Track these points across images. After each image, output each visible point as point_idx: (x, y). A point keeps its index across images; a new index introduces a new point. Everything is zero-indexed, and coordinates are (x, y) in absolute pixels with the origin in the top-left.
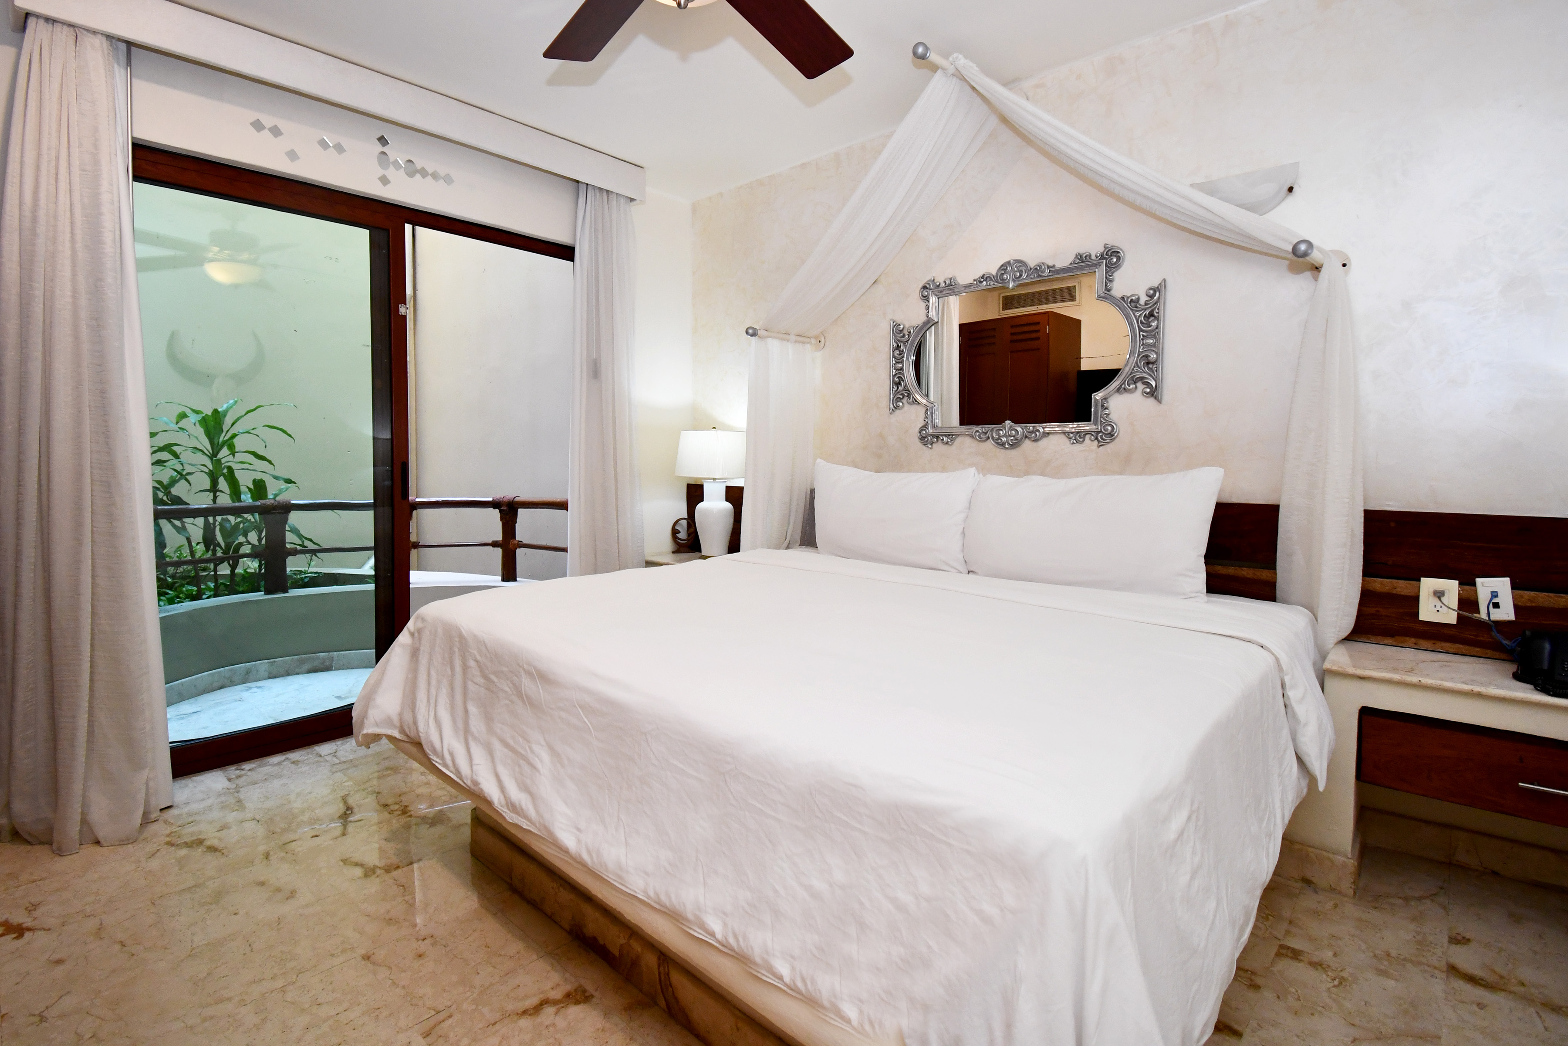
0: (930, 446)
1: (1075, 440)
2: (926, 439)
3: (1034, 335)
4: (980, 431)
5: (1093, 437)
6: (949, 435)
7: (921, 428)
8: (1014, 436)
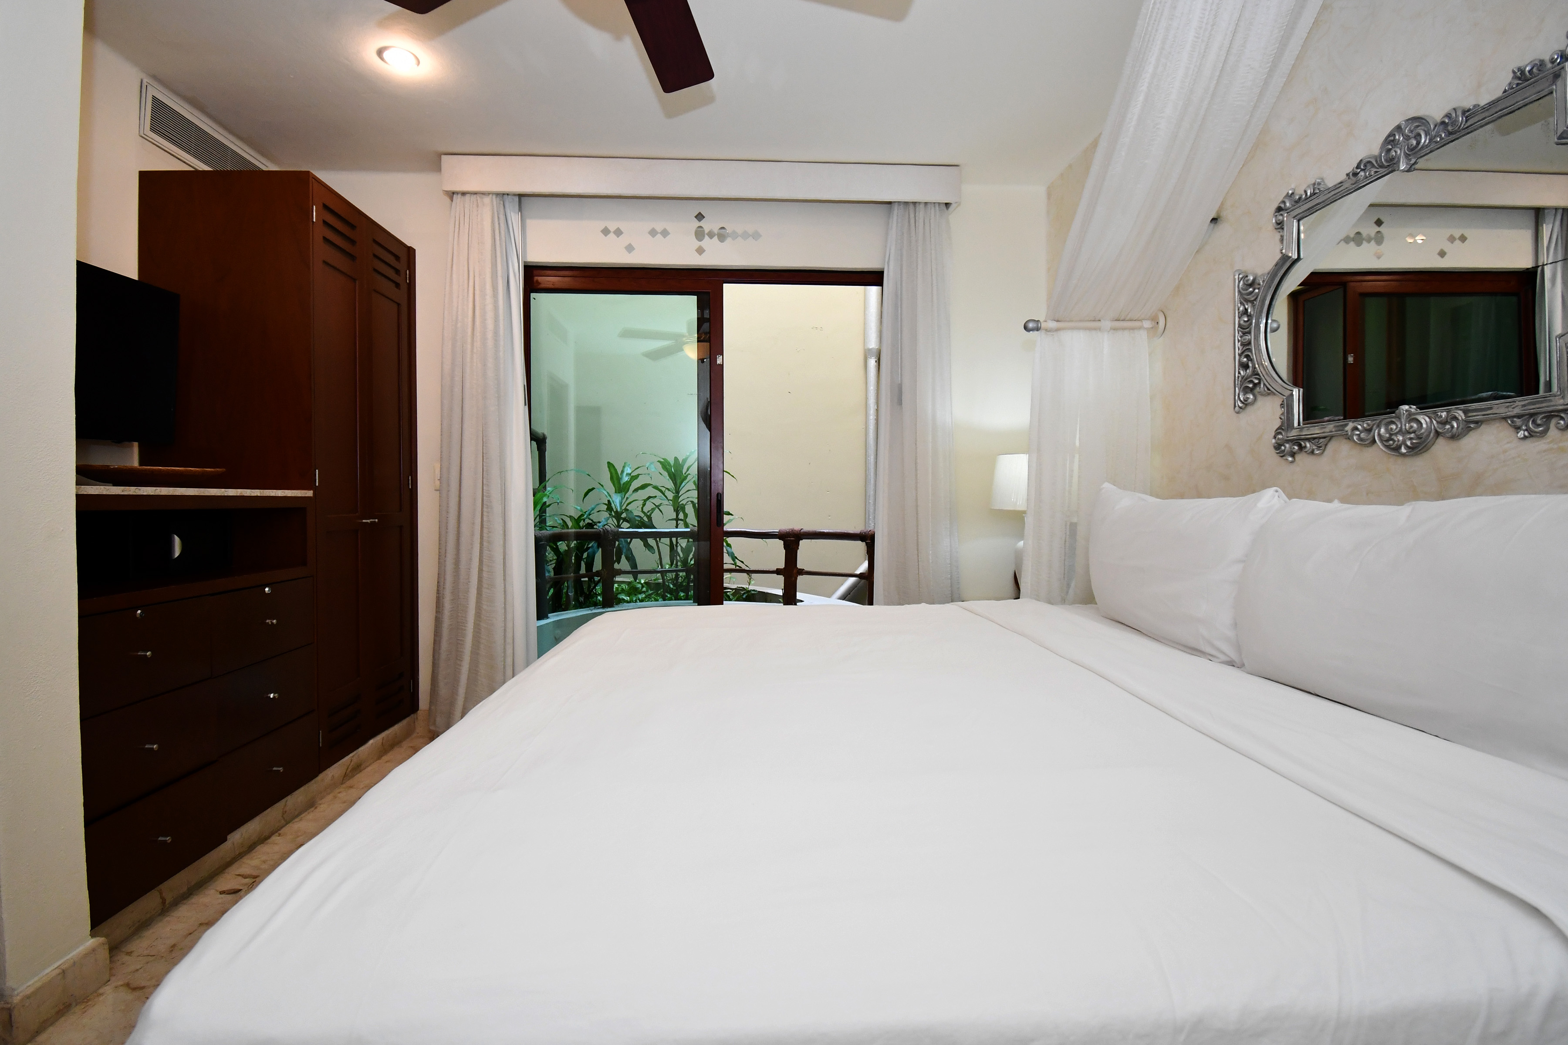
0: (1290, 459)
1: (1526, 430)
2: (1283, 448)
4: (1359, 427)
5: (1562, 422)
6: (1314, 438)
7: (1276, 430)
8: (1414, 432)
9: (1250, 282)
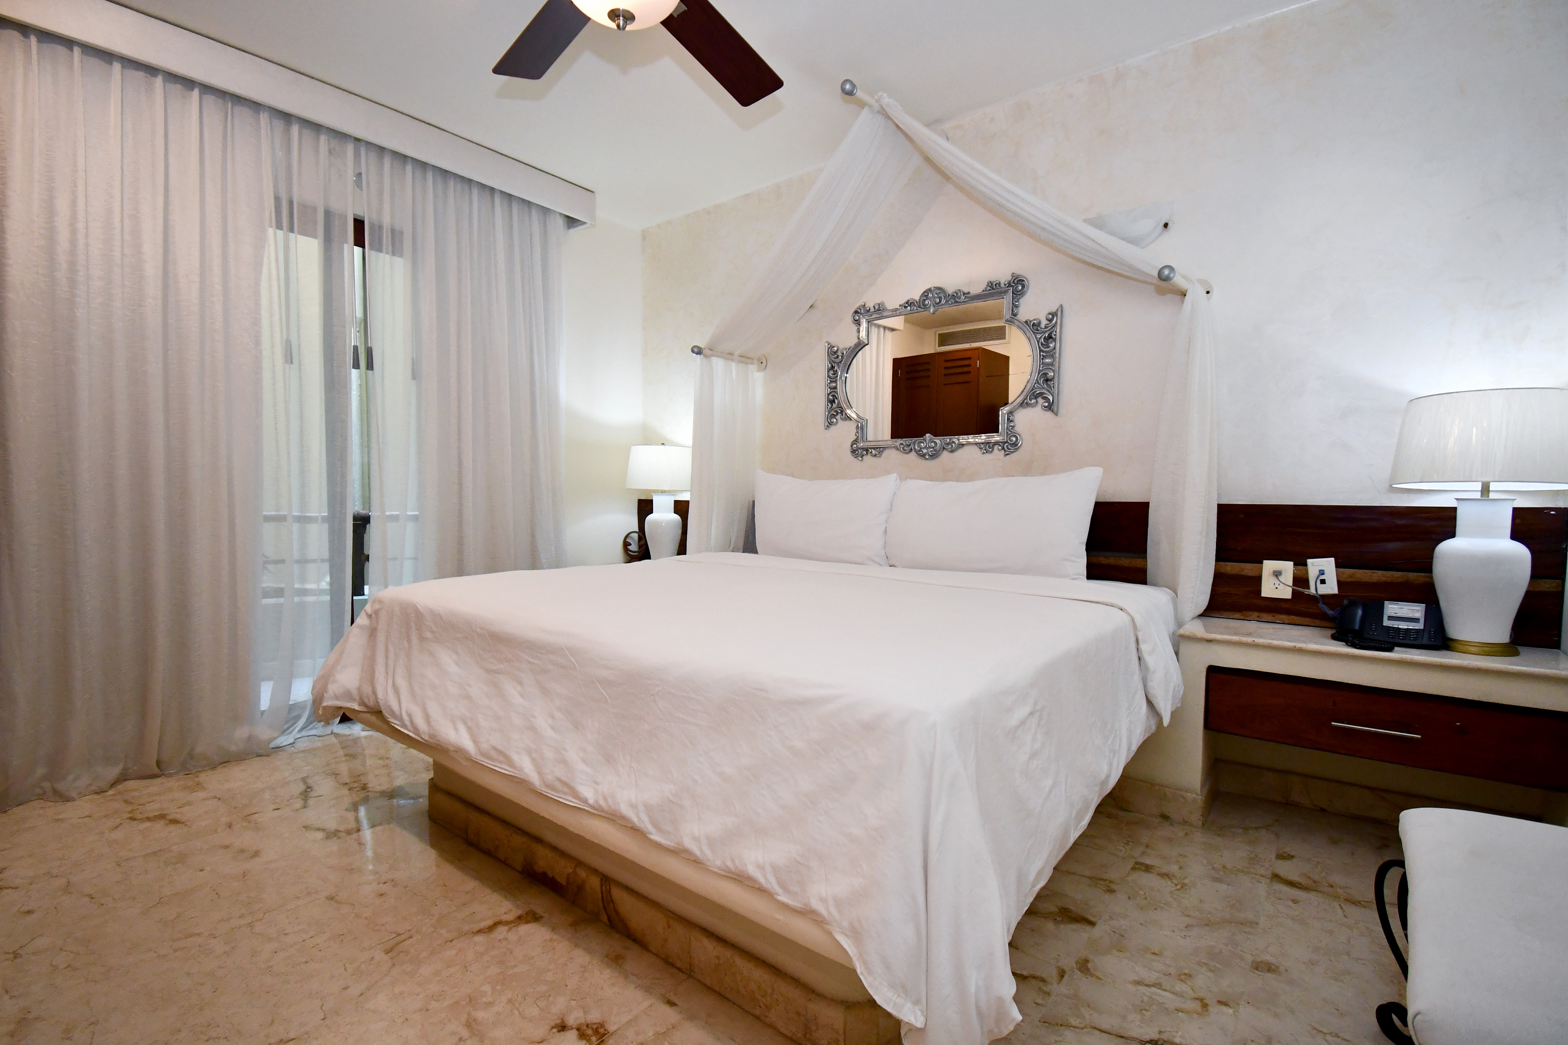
0: (860, 459)
1: (985, 450)
2: (857, 452)
3: (966, 369)
4: (904, 444)
5: (1000, 447)
6: (877, 448)
7: (853, 442)
8: (933, 448)
9: (835, 351)
